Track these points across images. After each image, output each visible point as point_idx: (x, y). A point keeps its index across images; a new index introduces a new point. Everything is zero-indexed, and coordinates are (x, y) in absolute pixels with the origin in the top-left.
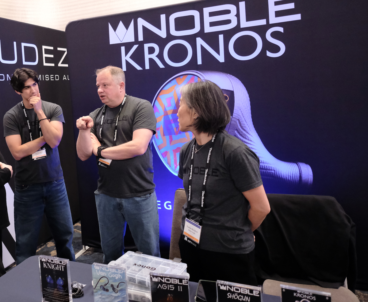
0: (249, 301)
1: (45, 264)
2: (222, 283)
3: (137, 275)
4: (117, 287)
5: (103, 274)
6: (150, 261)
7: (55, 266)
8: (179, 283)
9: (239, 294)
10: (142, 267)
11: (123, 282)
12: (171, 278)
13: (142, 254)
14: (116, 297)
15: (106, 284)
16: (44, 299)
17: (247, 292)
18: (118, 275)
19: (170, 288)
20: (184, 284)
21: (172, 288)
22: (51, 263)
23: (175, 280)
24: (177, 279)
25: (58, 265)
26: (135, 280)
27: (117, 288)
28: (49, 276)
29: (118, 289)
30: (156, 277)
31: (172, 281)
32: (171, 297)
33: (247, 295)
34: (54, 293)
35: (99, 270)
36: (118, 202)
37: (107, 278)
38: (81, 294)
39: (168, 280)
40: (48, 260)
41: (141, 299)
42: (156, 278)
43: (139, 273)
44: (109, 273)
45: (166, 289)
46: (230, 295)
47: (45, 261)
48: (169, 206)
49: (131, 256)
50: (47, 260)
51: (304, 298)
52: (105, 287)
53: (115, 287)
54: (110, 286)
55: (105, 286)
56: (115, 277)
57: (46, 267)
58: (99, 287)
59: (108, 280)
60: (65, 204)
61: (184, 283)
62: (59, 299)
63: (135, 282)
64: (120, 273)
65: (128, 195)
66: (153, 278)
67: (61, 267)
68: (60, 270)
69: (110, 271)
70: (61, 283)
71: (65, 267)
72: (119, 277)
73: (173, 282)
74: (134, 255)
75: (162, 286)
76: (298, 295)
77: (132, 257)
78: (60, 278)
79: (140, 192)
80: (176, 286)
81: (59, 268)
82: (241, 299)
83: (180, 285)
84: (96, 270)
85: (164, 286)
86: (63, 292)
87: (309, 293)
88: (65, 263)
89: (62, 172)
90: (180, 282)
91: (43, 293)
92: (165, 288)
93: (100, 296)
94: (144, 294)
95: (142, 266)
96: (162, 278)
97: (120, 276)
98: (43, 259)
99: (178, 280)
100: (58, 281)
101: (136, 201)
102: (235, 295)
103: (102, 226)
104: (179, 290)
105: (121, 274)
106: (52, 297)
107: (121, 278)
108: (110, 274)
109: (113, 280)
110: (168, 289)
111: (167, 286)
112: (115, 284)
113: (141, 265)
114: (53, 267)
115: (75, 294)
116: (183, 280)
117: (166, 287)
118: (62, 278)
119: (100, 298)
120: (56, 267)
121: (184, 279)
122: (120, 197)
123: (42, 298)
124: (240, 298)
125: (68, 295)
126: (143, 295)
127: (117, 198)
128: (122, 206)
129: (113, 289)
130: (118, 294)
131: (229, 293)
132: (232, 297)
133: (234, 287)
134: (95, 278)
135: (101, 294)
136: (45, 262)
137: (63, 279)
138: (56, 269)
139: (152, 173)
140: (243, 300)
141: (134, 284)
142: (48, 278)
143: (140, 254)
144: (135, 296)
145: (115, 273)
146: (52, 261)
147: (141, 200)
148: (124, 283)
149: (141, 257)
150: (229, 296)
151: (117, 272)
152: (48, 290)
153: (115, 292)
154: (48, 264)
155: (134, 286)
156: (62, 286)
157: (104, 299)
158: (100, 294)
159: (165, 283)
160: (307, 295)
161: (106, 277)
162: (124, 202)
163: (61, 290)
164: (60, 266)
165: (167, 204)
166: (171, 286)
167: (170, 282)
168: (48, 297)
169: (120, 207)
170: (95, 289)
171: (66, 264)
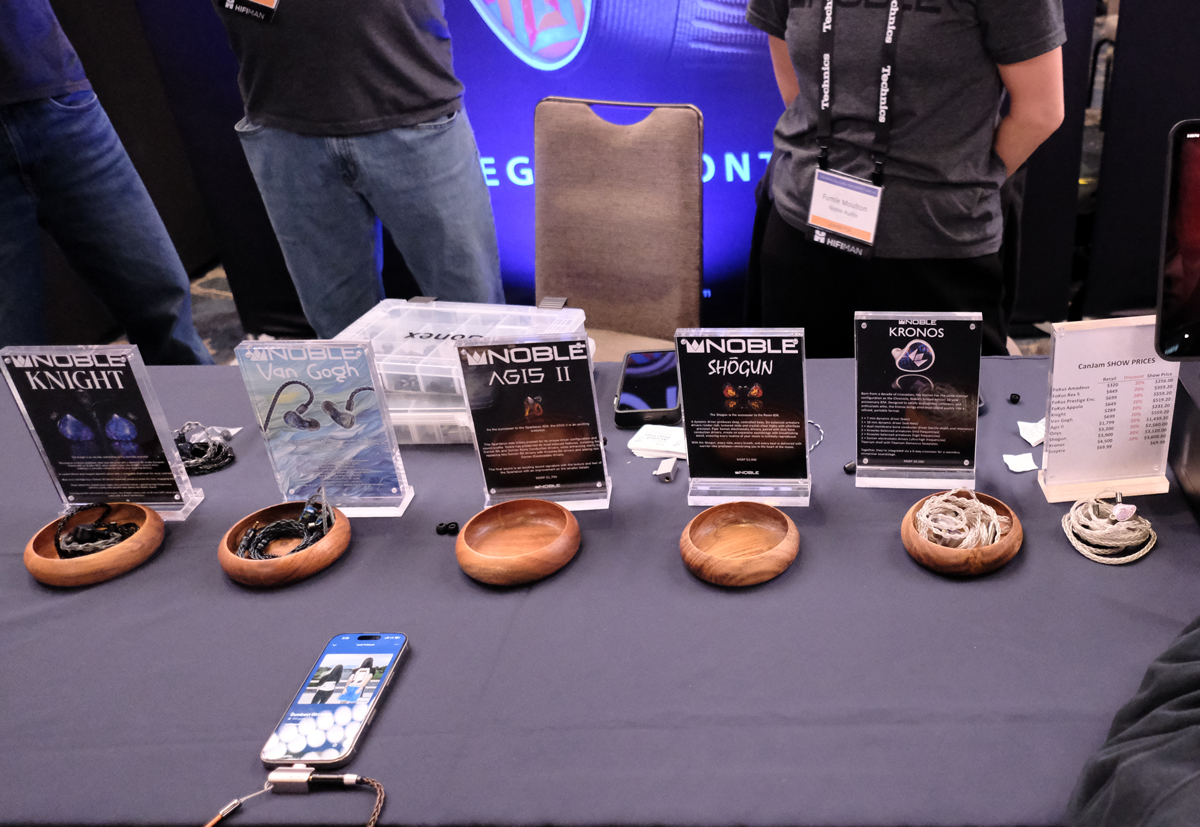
0: (770, 373)
1: (33, 375)
2: (691, 335)
3: (418, 366)
4: (349, 407)
5: (286, 374)
6: (464, 318)
7: (81, 378)
8: (557, 358)
9: (741, 357)
10: (437, 338)
11: (364, 389)
12: (530, 346)
13: (435, 303)
14: (349, 439)
15: (306, 406)
16: (71, 498)
17: (766, 347)
18: (342, 368)
19: (529, 378)
20: (573, 358)
21: (538, 378)
22: (62, 369)
23: (547, 351)
24: (550, 345)
25: (92, 373)
26: (417, 383)
27: (348, 412)
28: (68, 416)
29: (352, 413)
30: (480, 349)
31: (535, 355)
32: (537, 405)
33: (766, 357)
34: (107, 471)
35: (269, 361)
36: (337, 152)
37: (304, 385)
38: (225, 456)
39: (519, 355)
40: (44, 357)
41: (445, 435)
42: (480, 354)
43: (425, 359)
44: (309, 367)
45: (516, 382)
46: (714, 365)
47: (29, 364)
48: (523, 171)
49: (395, 313)
50: (39, 362)
51: (915, 337)
52: (301, 416)
53: (342, 409)
54: (320, 407)
55: (301, 413)
56: (334, 377)
57: (44, 387)
58: (283, 420)
59: (309, 390)
60: (127, 189)
61: (575, 355)
62: (136, 486)
63: (417, 388)
64: (348, 361)
65: (369, 121)
66: (469, 356)
67: (111, 378)
68: (109, 386)
69: (312, 358)
70: (127, 432)
71: (127, 372)
72: (346, 375)
73: (538, 357)
74: (407, 310)
75: (505, 377)
76: (901, 331)
77: (400, 316)
78: (116, 416)
79: (414, 110)
80: (549, 367)
81: (102, 383)
82: (748, 371)
83: (562, 364)
84: (258, 365)
85: (509, 374)
86: (145, 460)
87: (929, 322)
88: (123, 359)
89: (76, 59)
90: (559, 355)
91: (60, 478)
92: (514, 379)
93: (291, 448)
94: (453, 418)
95: (435, 335)
96: (499, 349)
97: (349, 369)
98: (20, 358)
99: (555, 348)
100: (112, 428)
101: (405, 143)
102: (731, 363)
103: (294, 244)
104: (560, 380)
105: (352, 363)
106: (103, 486)
107: (358, 375)
108: (312, 368)
109: (329, 387)
110: (526, 382)
111: (521, 374)
112: (340, 400)
113: (431, 335)
114: (72, 381)
115: (200, 460)
116: (571, 347)
117: (518, 376)
118: (124, 416)
119: (292, 453)
120: (88, 381)
121: (574, 343)
122: (341, 135)
123: (63, 497)
124: (745, 367)
125: (166, 468)
126: (448, 422)
127: (332, 136)
128: (355, 165)
129: (333, 417)
130: (357, 429)
131: (714, 361)
132: (721, 370)
133: (726, 339)
134: (260, 392)
135: (293, 441)
136: (33, 370)
137: (131, 416)
138: (90, 387)
139: (445, 39)
140: (754, 372)
141: (415, 396)
142: (65, 425)
143: (427, 302)
144: (422, 428)
145: (329, 364)
146: (62, 360)
147: (420, 139)
148: (370, 389)
149: (430, 312)
150: (715, 368)
151: (340, 358)
152: (80, 466)
153: (342, 425)
154: (47, 374)
155: (413, 401)
156: (134, 441)
157: (306, 453)
158: (289, 442)
159: (512, 365)
160: (922, 327)
161: (300, 383)
162: (360, 150)
163: (134, 457)
164: (103, 373)
165: (518, 168)
166: (533, 372)
167: (529, 359)
168: (85, 489)
169: (349, 171)
170: (265, 427)
171: (127, 363)
